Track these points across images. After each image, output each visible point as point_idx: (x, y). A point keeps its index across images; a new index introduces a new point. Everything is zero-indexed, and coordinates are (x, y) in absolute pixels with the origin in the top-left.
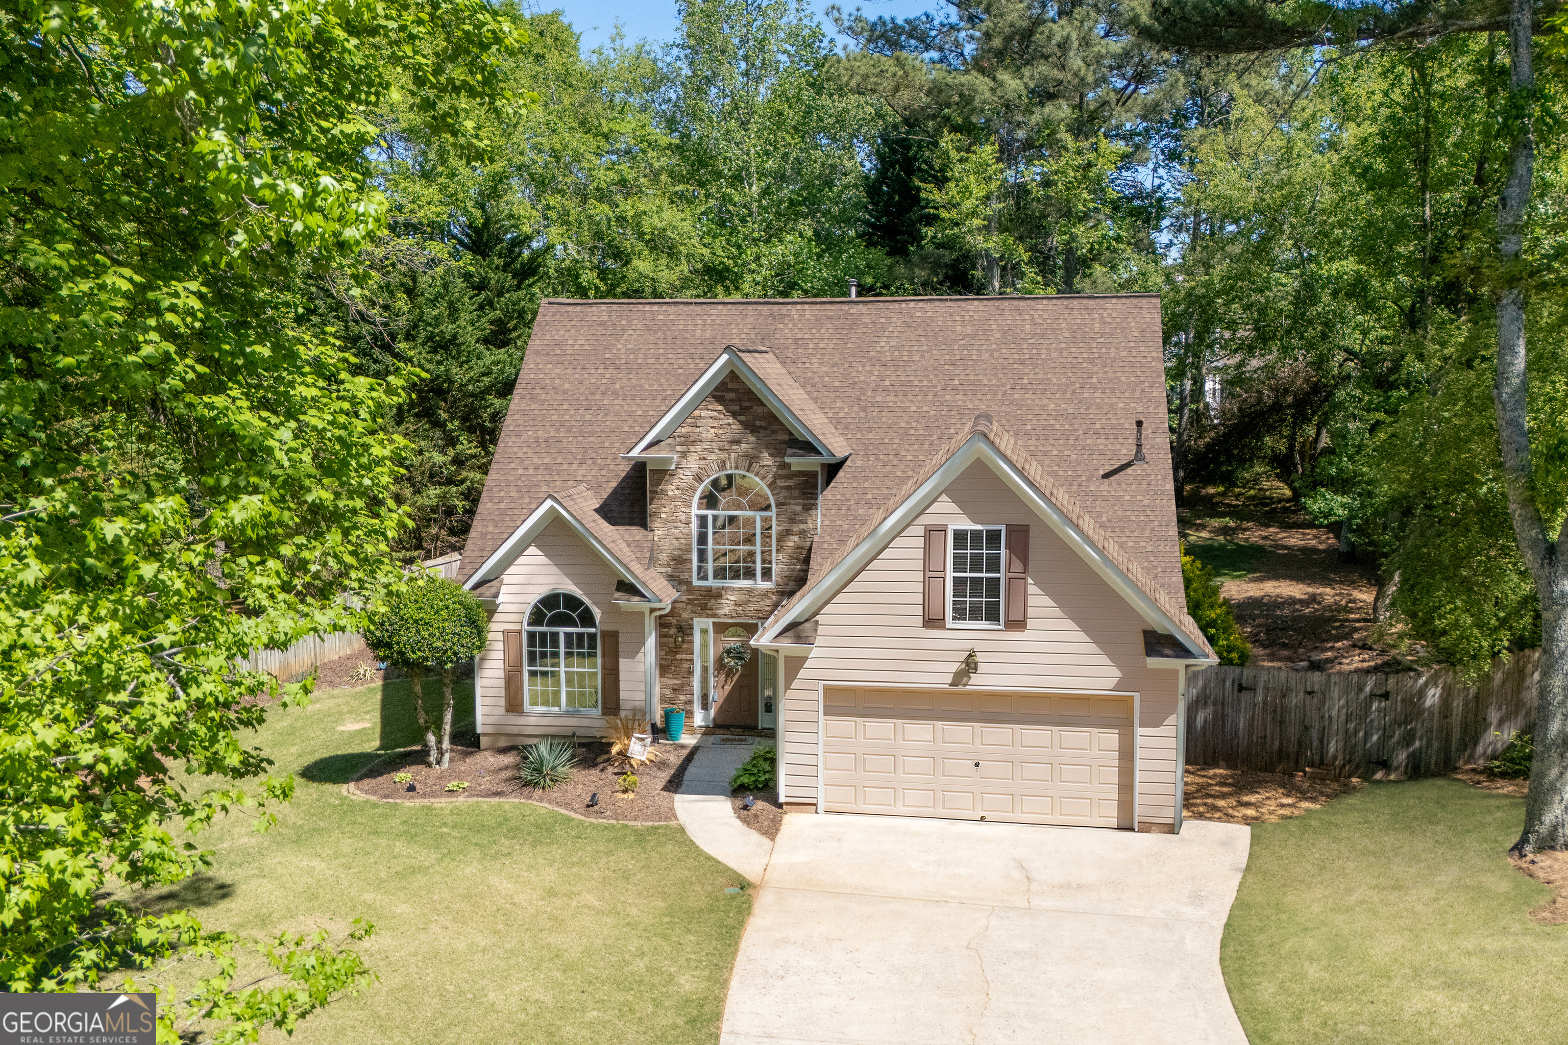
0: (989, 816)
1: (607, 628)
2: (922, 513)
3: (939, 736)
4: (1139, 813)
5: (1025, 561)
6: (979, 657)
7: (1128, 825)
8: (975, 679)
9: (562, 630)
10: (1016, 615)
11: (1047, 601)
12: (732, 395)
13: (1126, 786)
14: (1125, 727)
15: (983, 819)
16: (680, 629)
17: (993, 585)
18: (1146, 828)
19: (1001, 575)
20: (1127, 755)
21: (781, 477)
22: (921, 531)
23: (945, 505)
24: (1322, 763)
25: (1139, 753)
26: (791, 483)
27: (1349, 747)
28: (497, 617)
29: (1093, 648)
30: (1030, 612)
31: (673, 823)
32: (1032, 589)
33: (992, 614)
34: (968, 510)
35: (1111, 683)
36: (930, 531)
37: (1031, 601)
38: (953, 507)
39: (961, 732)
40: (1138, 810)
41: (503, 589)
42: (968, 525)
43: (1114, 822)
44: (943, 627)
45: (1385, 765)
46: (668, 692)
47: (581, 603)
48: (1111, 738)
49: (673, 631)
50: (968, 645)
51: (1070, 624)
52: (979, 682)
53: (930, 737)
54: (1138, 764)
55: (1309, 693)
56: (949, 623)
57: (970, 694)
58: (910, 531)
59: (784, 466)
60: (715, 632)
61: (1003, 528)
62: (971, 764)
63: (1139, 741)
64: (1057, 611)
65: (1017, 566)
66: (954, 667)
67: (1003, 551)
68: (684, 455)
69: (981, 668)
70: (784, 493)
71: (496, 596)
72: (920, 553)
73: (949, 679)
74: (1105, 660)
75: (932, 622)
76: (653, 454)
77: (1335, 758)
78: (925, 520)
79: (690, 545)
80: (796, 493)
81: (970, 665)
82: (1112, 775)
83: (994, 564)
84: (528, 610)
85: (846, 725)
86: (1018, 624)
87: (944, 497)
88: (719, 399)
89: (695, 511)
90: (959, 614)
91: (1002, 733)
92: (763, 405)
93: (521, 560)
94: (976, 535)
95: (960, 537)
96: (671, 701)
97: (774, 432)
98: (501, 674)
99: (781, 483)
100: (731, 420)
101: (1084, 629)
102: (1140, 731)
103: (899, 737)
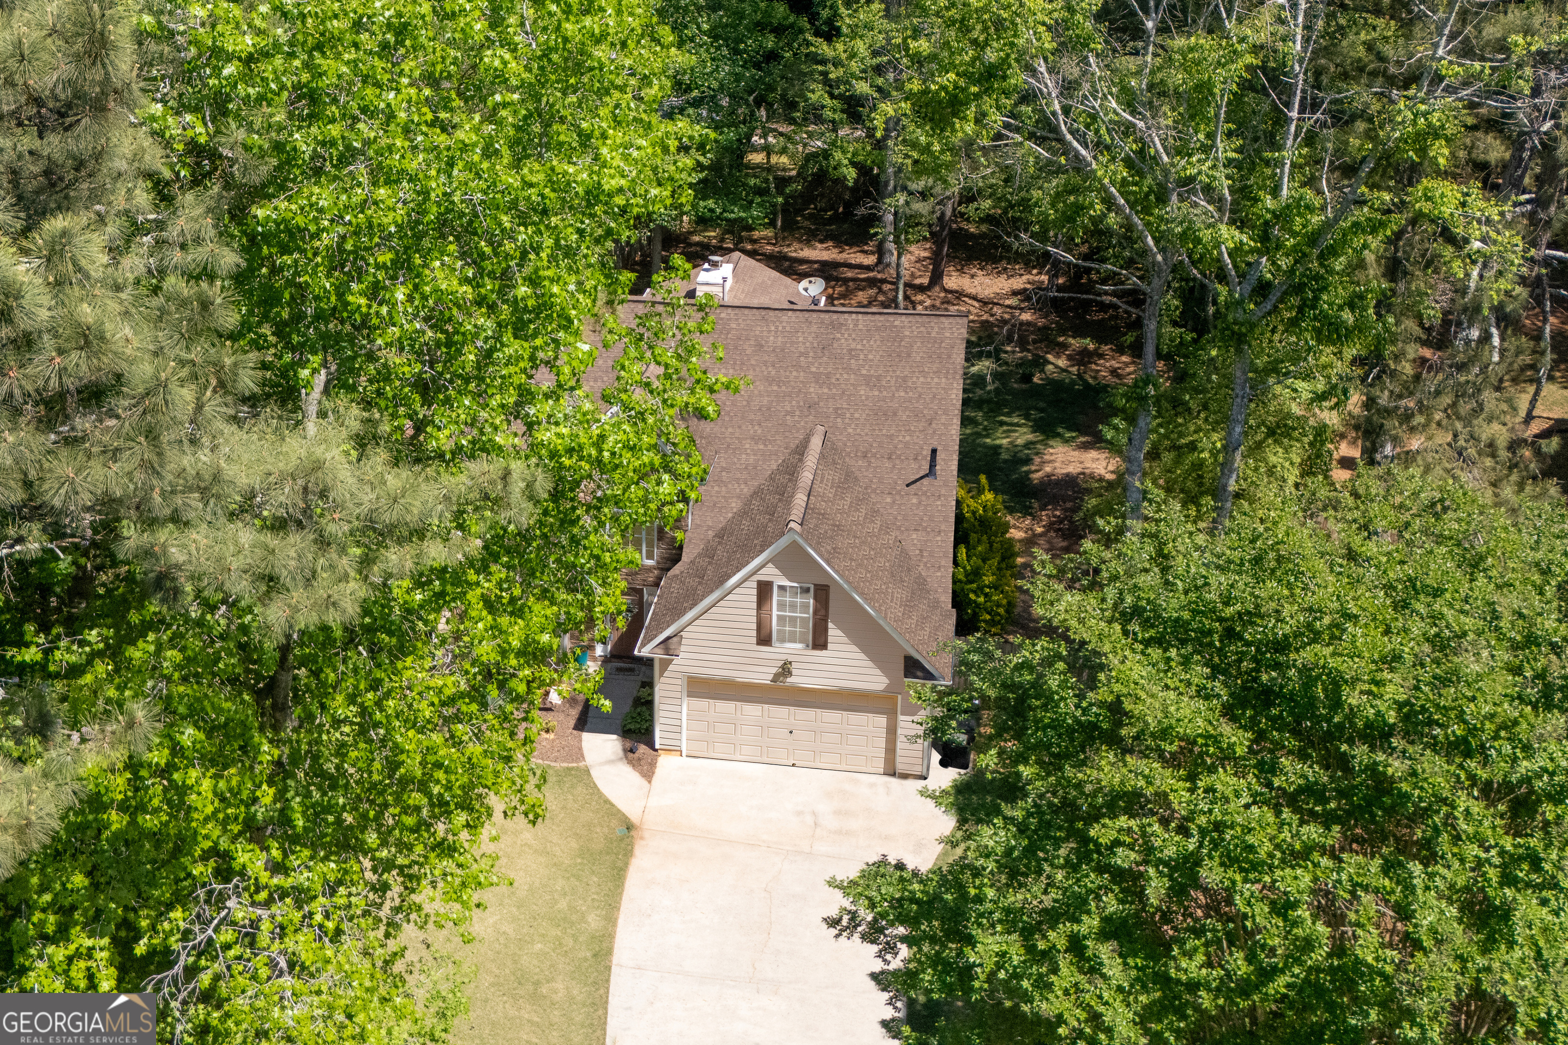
0: (798, 763)
2: (756, 573)
3: (765, 714)
4: (900, 766)
5: (826, 608)
6: (793, 665)
7: (892, 773)
8: (789, 679)
11: (839, 633)
13: (891, 750)
14: (892, 715)
15: (794, 765)
17: (804, 621)
18: (905, 776)
19: (809, 615)
20: (892, 731)
22: (755, 585)
23: (772, 570)
25: (900, 731)
29: (870, 664)
30: (830, 639)
31: (581, 764)
32: (830, 625)
33: (803, 639)
34: (788, 575)
35: (882, 686)
36: (761, 585)
37: (830, 632)
38: (777, 572)
39: (781, 713)
42: (787, 583)
43: (882, 771)
44: (770, 645)
48: (881, 720)
50: (784, 657)
51: (854, 648)
52: (792, 681)
53: (759, 714)
54: (900, 738)
56: (774, 643)
57: (786, 688)
58: (746, 584)
61: (810, 586)
62: (787, 731)
63: (900, 723)
64: (846, 639)
65: (820, 610)
66: (774, 670)
67: (810, 601)
69: (794, 672)
72: (754, 598)
73: (771, 677)
74: (878, 672)
75: (763, 641)
78: (758, 578)
81: (786, 670)
82: (882, 742)
83: (804, 609)
85: (702, 704)
86: (821, 646)
87: (771, 565)
90: (781, 637)
91: (808, 714)
94: (792, 590)
95: (781, 590)
101: (864, 651)
102: (901, 717)
103: (738, 713)
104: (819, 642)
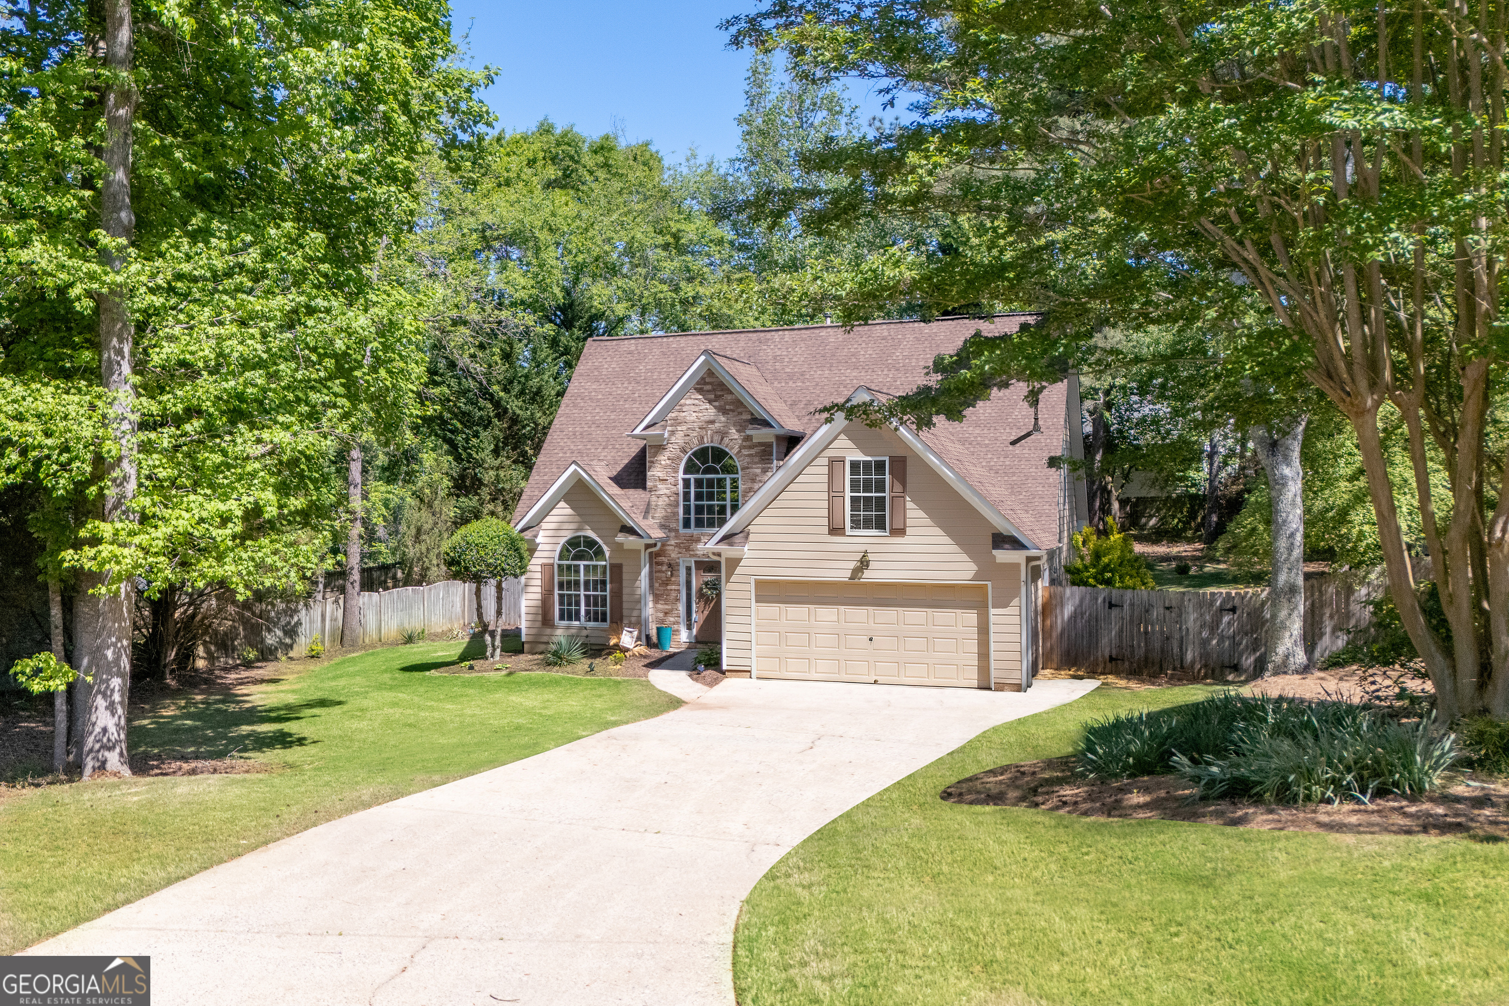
0: (880, 679)
1: (615, 562)
2: (826, 447)
3: (842, 617)
4: (995, 675)
5: (904, 484)
6: (870, 557)
7: (985, 685)
8: (867, 574)
9: (582, 563)
10: (898, 525)
11: (921, 514)
12: (709, 387)
13: (984, 655)
14: (982, 608)
15: (876, 682)
16: (670, 565)
17: (881, 502)
18: (1000, 688)
19: (886, 494)
20: (983, 630)
21: (745, 447)
22: (825, 461)
23: (843, 442)
24: (1182, 667)
25: (992, 628)
26: (752, 452)
27: (1205, 655)
28: (537, 554)
29: (956, 548)
30: (909, 522)
32: (909, 505)
33: (880, 524)
34: (861, 446)
35: (970, 575)
36: (832, 462)
37: (909, 514)
38: (849, 444)
39: (859, 614)
40: (993, 674)
41: (541, 533)
42: (861, 457)
43: (975, 683)
44: (844, 534)
45: (1236, 668)
46: (661, 615)
47: (596, 543)
48: (971, 617)
49: (664, 568)
50: (863, 548)
51: (938, 531)
52: (869, 576)
53: (835, 618)
54: (993, 637)
55: (1168, 608)
56: (848, 531)
57: (865, 584)
58: (817, 461)
59: (748, 438)
60: (697, 569)
61: (887, 459)
62: (867, 638)
63: (992, 619)
64: (929, 521)
65: (898, 487)
66: (852, 565)
67: (887, 477)
68: (673, 433)
69: (872, 565)
70: (747, 460)
71: (536, 536)
72: (825, 478)
73: (848, 574)
74: (965, 557)
75: (835, 530)
76: (650, 432)
77: (1193, 662)
78: (829, 453)
79: (677, 502)
80: (756, 459)
81: (864, 564)
82: (973, 646)
83: (881, 487)
84: (558, 548)
85: (772, 610)
86: (899, 532)
87: (842, 436)
88: (699, 391)
89: (681, 475)
90: (856, 524)
91: (890, 614)
92: (731, 393)
93: (554, 512)
94: (867, 464)
95: (855, 465)
96: (662, 621)
97: (740, 413)
98: (539, 596)
99: (745, 452)
100: (708, 406)
101: (949, 534)
102: (992, 611)
103: (812, 618)
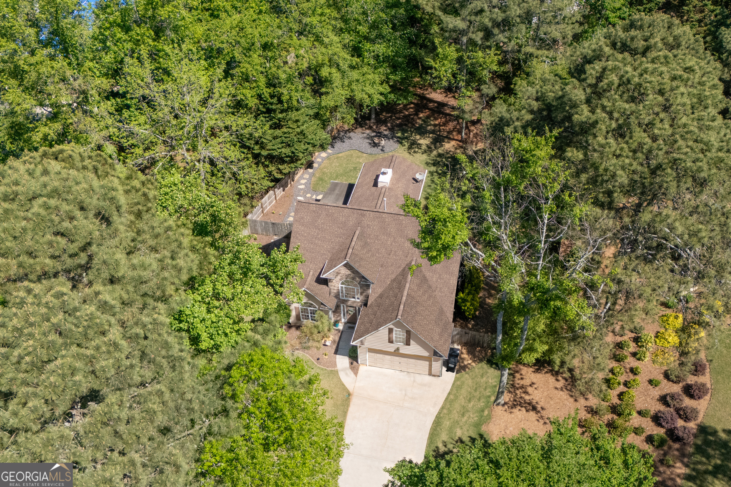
104: (408, 344)
